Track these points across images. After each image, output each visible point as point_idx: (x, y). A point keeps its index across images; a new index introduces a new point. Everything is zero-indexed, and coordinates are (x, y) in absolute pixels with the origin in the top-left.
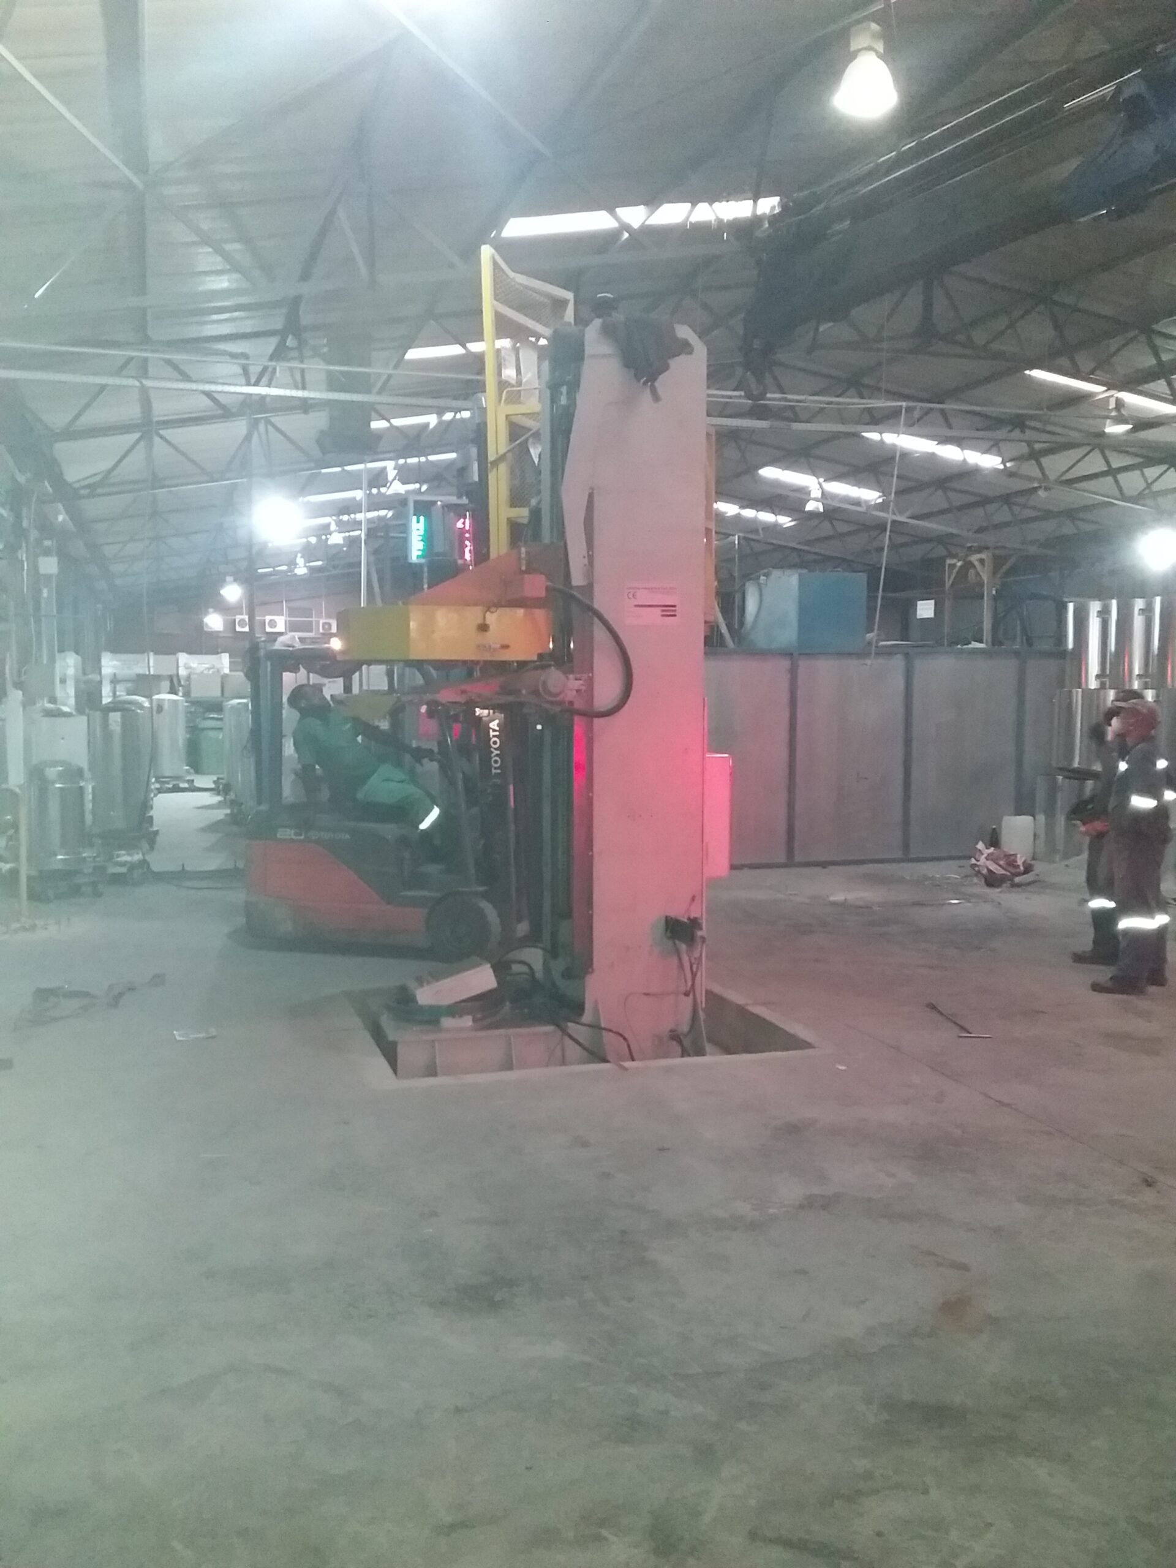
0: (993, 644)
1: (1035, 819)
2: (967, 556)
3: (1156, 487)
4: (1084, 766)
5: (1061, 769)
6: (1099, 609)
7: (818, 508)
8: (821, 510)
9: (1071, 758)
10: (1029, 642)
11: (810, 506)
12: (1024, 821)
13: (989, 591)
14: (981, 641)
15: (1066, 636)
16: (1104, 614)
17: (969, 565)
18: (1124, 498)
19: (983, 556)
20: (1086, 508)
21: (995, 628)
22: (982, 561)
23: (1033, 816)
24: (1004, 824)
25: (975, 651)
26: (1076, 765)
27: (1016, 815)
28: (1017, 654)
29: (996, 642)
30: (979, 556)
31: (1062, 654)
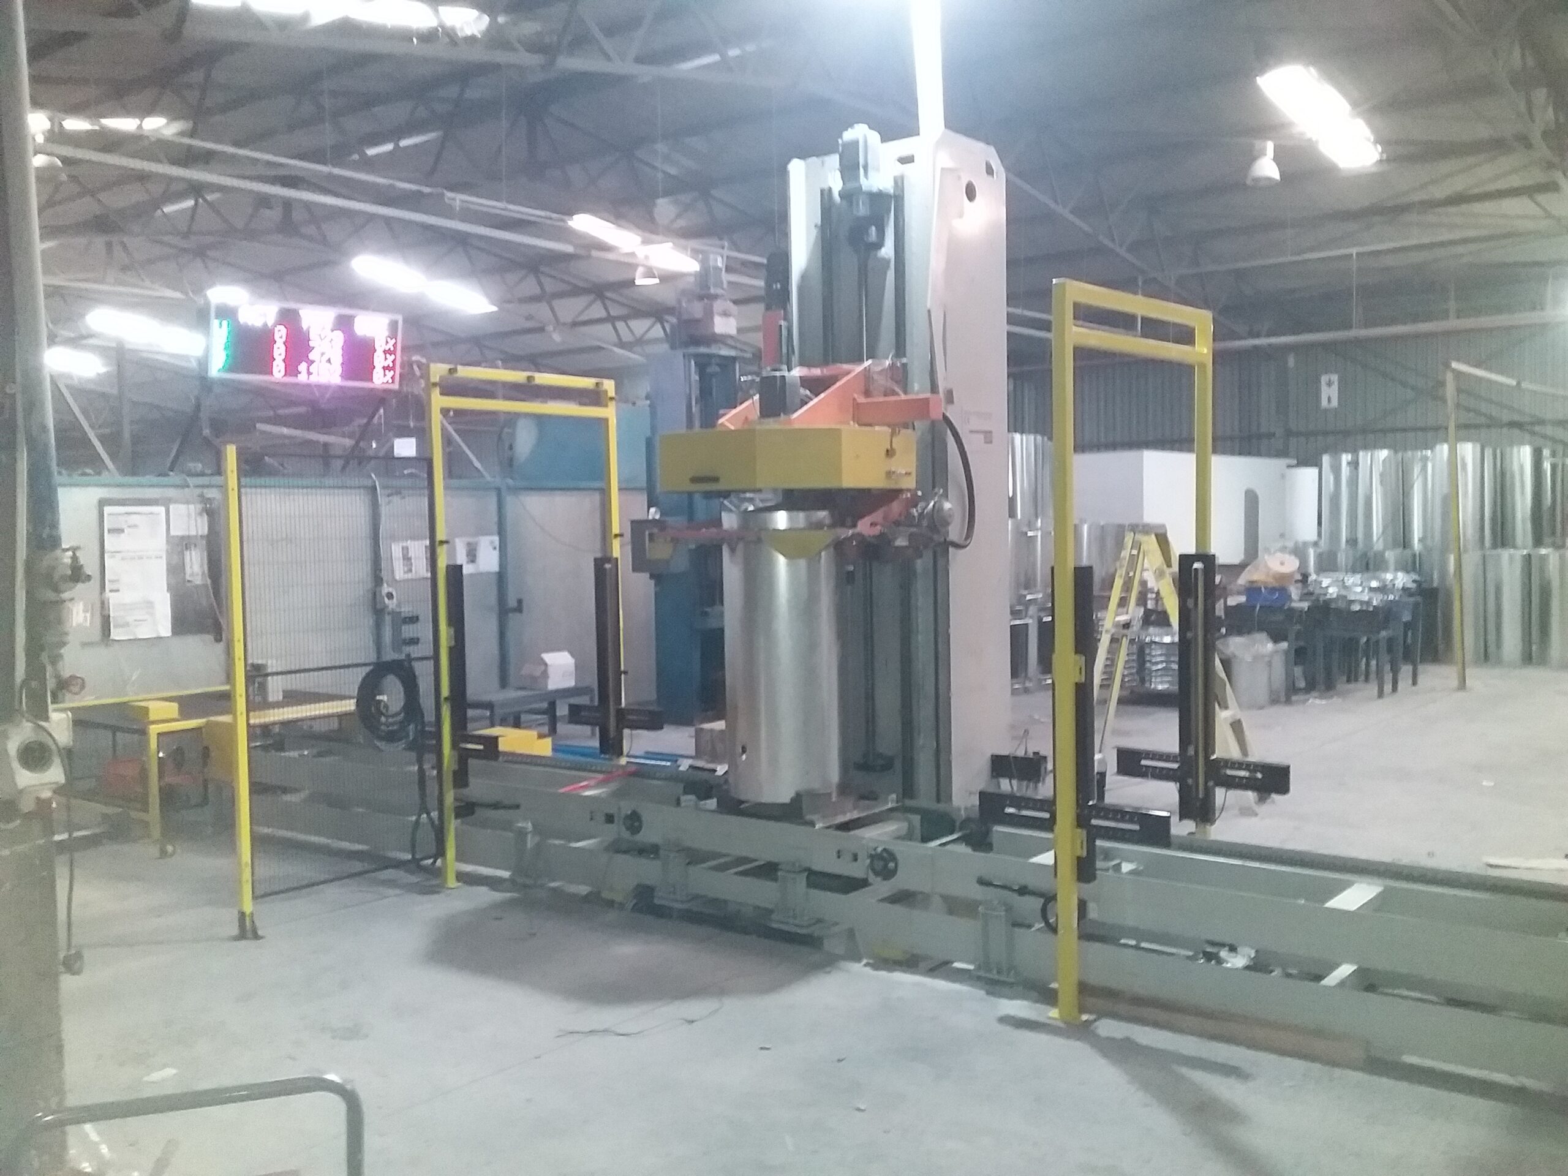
18: (622, 345)
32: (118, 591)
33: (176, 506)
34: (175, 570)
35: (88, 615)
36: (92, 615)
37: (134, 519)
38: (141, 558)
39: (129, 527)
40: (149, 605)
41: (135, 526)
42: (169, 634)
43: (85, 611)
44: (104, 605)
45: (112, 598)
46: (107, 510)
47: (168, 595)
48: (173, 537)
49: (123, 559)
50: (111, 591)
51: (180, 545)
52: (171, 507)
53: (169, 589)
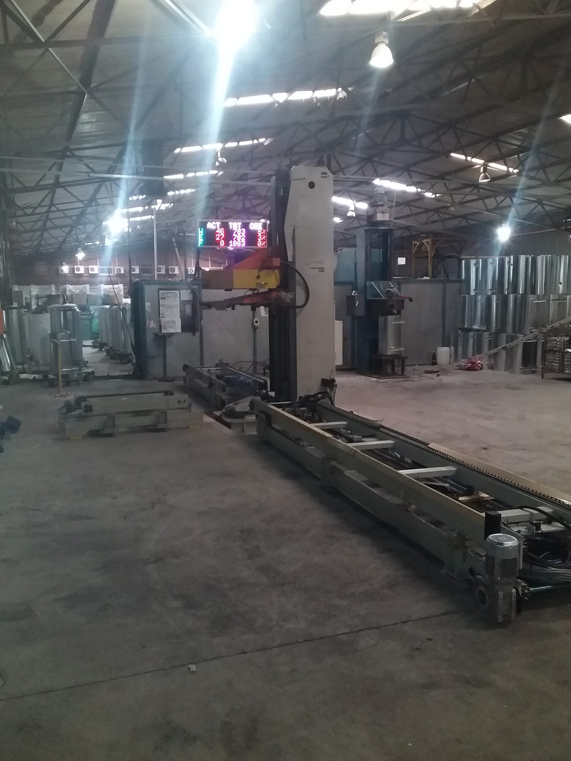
0: (433, 277)
1: (450, 348)
2: (422, 240)
3: (501, 205)
4: (469, 327)
5: (460, 329)
6: (475, 263)
7: (353, 215)
8: (354, 215)
9: (464, 324)
10: (447, 277)
11: (350, 214)
12: (446, 349)
13: (430, 255)
14: (428, 276)
15: (462, 275)
16: (477, 264)
17: (422, 244)
18: (488, 210)
19: (428, 240)
20: (472, 214)
21: (433, 272)
22: (427, 242)
23: (449, 347)
24: (438, 351)
25: (426, 280)
26: (466, 326)
27: (442, 347)
28: (442, 281)
29: (433, 276)
30: (426, 240)
31: (460, 281)
32: (164, 317)
33: (183, 290)
34: (182, 311)
35: (155, 324)
36: (156, 325)
37: (169, 295)
38: (171, 307)
39: (167, 297)
40: (174, 322)
41: (169, 297)
42: (180, 332)
43: (154, 323)
44: (160, 321)
45: (162, 320)
46: (160, 291)
47: (180, 319)
48: (182, 300)
49: (166, 307)
50: (162, 317)
51: (183, 303)
52: (181, 291)
53: (180, 317)
